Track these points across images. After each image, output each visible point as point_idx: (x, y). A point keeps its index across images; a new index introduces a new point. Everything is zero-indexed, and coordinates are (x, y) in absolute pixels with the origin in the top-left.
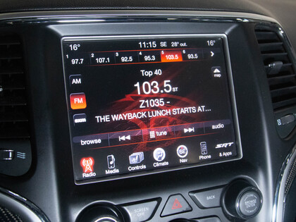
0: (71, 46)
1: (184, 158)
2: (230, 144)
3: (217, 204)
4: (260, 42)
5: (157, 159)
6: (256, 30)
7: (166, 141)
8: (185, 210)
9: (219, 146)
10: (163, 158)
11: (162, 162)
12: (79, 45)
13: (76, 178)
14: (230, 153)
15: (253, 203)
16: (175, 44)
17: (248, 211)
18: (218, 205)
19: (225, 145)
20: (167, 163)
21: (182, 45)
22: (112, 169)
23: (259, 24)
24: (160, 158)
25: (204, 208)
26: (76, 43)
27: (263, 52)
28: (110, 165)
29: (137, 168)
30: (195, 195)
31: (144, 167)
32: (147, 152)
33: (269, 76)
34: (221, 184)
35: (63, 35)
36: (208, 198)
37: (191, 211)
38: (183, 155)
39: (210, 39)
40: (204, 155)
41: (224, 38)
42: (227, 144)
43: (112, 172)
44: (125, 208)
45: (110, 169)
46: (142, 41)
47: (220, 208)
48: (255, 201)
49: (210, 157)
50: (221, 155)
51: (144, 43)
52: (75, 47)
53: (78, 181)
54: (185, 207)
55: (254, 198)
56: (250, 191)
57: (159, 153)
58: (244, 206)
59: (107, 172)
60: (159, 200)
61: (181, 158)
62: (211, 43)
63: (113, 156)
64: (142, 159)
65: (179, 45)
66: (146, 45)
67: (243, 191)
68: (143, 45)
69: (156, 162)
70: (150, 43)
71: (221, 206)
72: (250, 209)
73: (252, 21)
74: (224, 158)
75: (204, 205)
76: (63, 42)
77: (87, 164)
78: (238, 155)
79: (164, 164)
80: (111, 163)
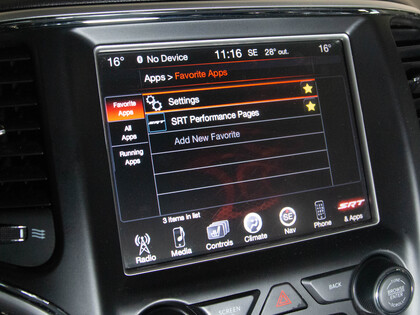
0: (110, 59)
1: (290, 227)
2: (360, 202)
3: (345, 295)
4: (399, 44)
5: (249, 230)
6: (392, 27)
7: (262, 202)
8: (296, 307)
9: (343, 206)
10: (259, 229)
11: (257, 234)
12: (122, 59)
13: (126, 265)
14: (361, 216)
15: (400, 291)
16: (270, 52)
17: (393, 305)
18: (347, 296)
19: (352, 204)
20: (265, 236)
21: (281, 52)
22: (181, 249)
23: (396, 17)
24: (254, 229)
25: (324, 303)
26: (118, 54)
27: (404, 60)
28: (178, 243)
29: (220, 245)
30: (310, 283)
31: (230, 243)
32: (234, 220)
33: (415, 96)
34: (350, 265)
35: (96, 42)
36: (331, 287)
37: (306, 308)
38: (289, 221)
39: (323, 42)
40: (321, 221)
41: (345, 39)
42: (355, 202)
43: (180, 253)
44: (204, 308)
45: (179, 249)
46: (220, 48)
47: (350, 301)
48: (402, 289)
49: (329, 223)
50: (346, 219)
51: (223, 52)
52: (116, 62)
53: (129, 270)
54: (297, 302)
55: (401, 284)
56: (395, 273)
57: (252, 221)
58: (387, 297)
59: (174, 254)
60: (256, 294)
61: (287, 227)
62: (325, 48)
63: (181, 229)
64: (227, 231)
65: (276, 53)
66: (227, 55)
67: (383, 274)
68: (221, 55)
69: (249, 234)
70: (232, 51)
71: (351, 298)
72: (396, 301)
73: (384, 12)
74: (351, 224)
75: (325, 297)
76: (98, 53)
77: (143, 241)
78: (372, 219)
79: (260, 237)
80: (180, 239)
